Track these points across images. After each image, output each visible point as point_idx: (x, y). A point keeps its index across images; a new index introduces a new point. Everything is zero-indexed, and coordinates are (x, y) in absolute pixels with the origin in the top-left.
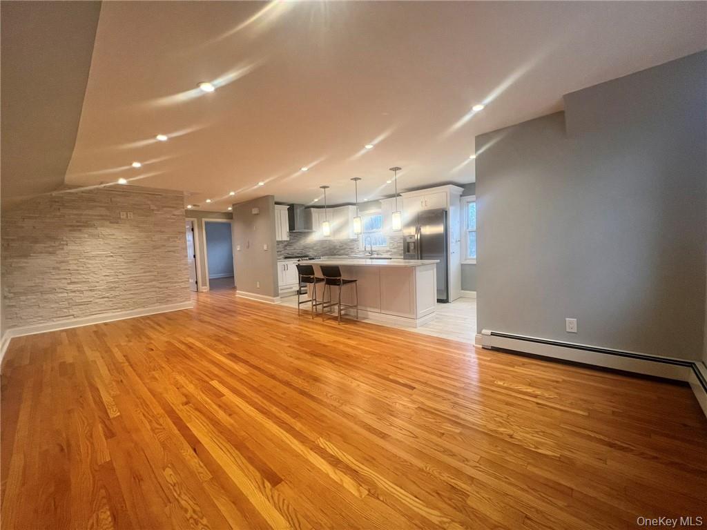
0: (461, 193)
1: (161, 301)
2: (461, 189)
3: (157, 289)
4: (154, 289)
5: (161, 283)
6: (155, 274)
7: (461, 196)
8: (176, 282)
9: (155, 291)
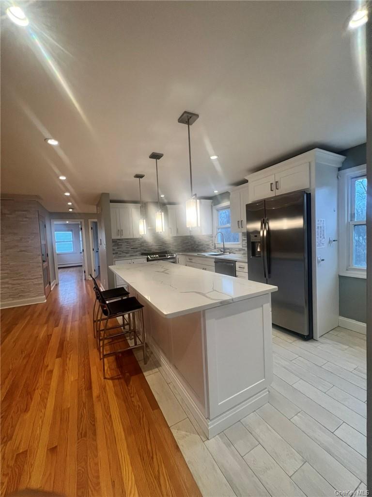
0: (340, 166)
1: (14, 296)
2: (340, 158)
3: (10, 286)
4: (7, 286)
5: (14, 280)
6: (8, 271)
7: (339, 169)
8: (30, 279)
9: (8, 288)
